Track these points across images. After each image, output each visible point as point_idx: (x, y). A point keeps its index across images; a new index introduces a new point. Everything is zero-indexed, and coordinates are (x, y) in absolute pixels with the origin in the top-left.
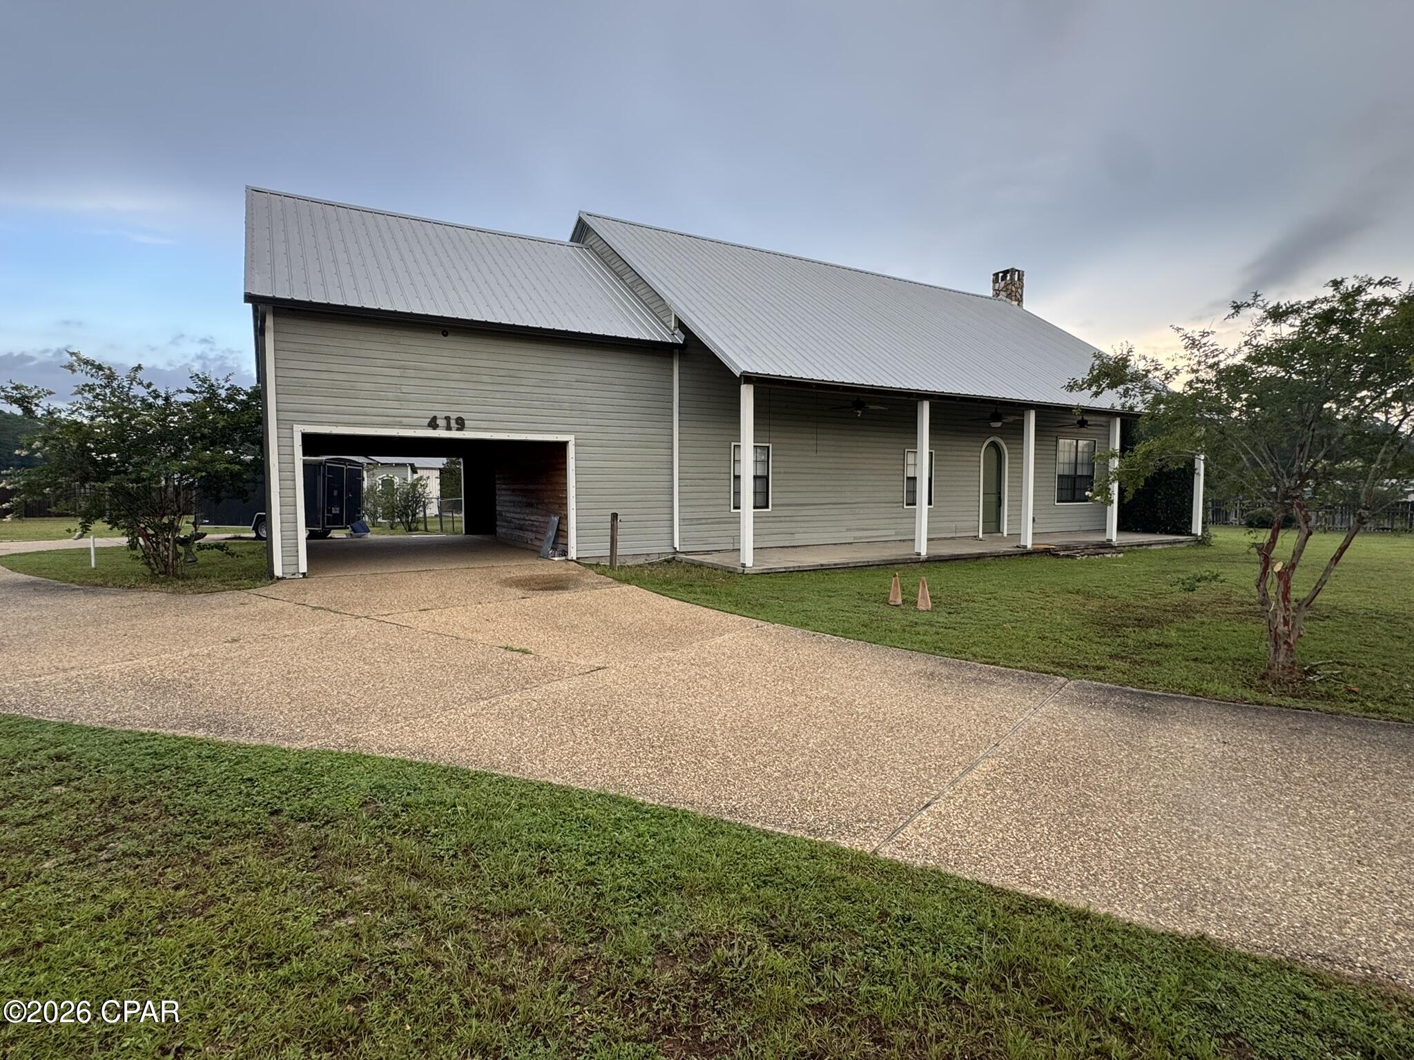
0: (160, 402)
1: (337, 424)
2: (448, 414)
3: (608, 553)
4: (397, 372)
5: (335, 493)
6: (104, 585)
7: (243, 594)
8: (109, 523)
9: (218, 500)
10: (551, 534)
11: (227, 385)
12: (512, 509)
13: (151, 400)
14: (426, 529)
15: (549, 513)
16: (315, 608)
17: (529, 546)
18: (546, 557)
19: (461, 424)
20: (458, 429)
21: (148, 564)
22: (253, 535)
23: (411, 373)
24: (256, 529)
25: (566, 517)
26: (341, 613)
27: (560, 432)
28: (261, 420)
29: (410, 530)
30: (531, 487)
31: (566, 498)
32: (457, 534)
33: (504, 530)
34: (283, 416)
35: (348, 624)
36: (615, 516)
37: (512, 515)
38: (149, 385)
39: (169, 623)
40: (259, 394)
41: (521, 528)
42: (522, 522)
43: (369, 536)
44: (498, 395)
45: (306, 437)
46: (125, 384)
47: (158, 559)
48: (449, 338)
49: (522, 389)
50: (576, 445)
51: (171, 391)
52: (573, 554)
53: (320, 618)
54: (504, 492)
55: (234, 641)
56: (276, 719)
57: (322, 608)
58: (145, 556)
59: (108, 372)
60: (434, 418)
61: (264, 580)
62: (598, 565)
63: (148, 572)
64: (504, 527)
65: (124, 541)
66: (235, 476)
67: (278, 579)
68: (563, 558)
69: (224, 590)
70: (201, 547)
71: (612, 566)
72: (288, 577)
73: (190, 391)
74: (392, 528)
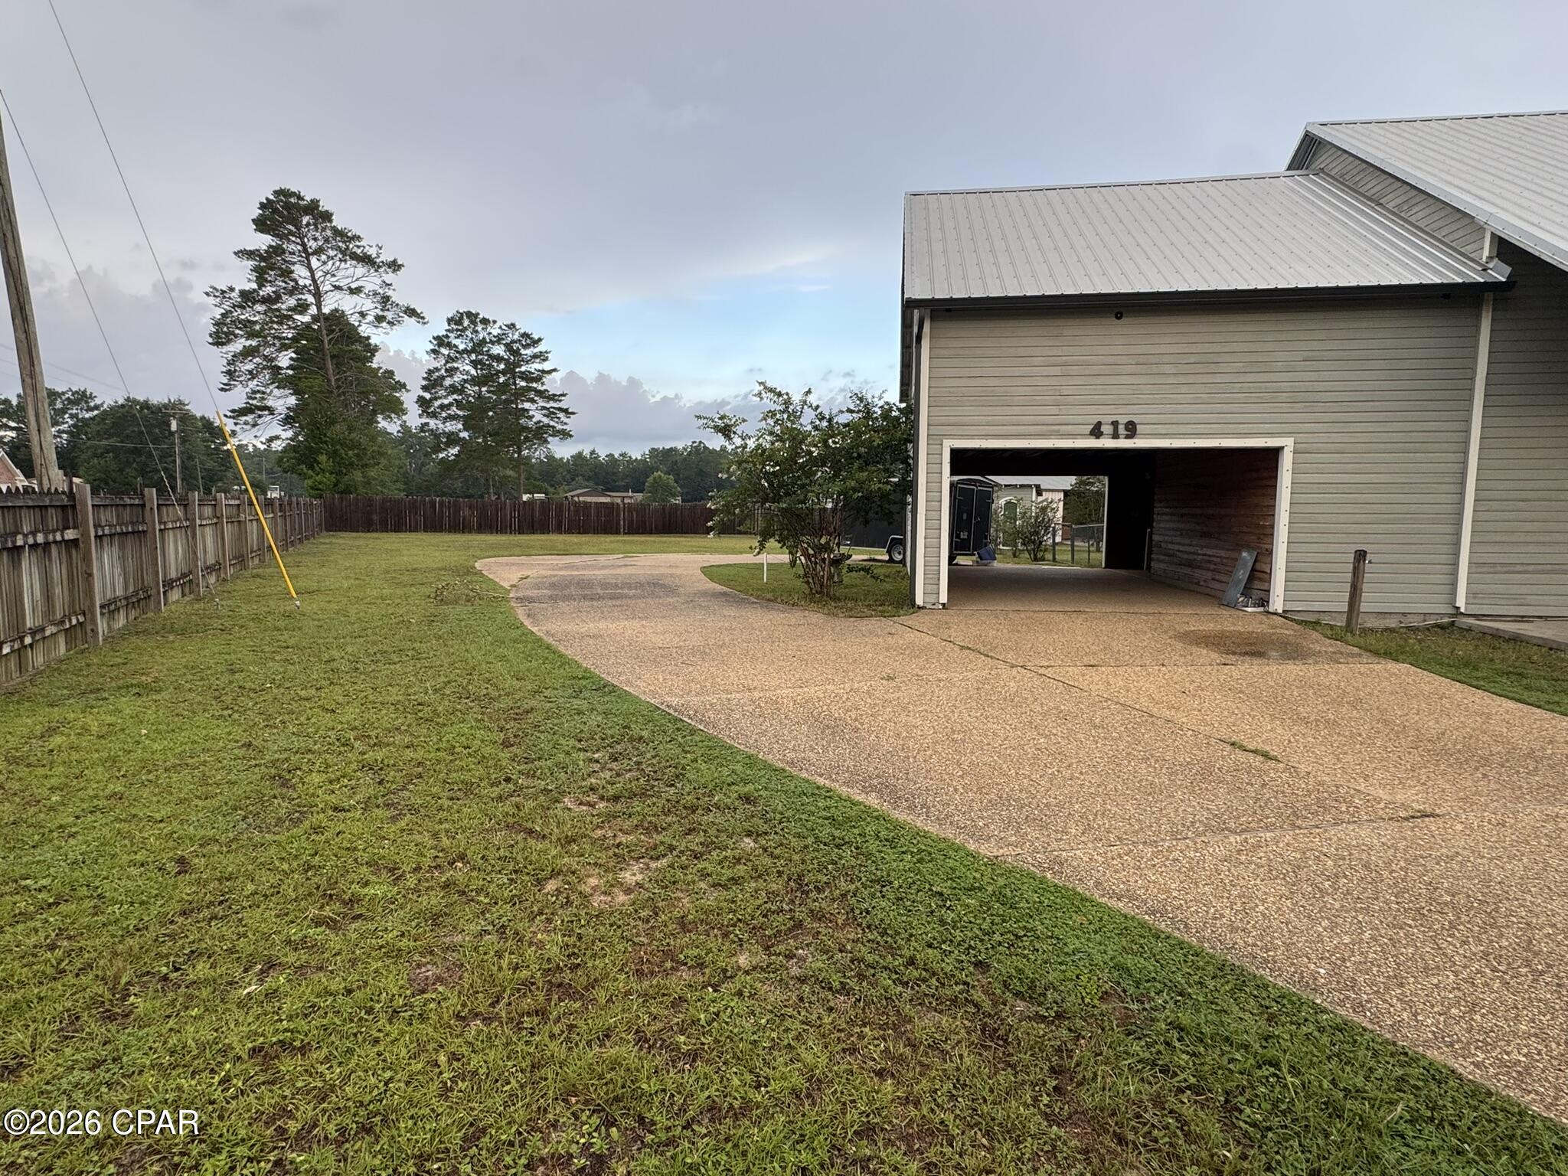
0: (825, 424)
1: (986, 436)
2: (1114, 418)
3: (1346, 609)
4: (1057, 370)
5: (965, 517)
6: (774, 600)
7: (889, 622)
8: (779, 542)
9: (867, 522)
10: (1242, 575)
11: (881, 403)
12: (1178, 539)
13: (818, 422)
14: (1054, 559)
15: (1239, 547)
16: (962, 648)
17: (1200, 589)
18: (1233, 605)
19: (1132, 430)
20: (1127, 437)
21: (808, 583)
22: (887, 558)
23: (1074, 370)
24: (889, 552)
25: (1270, 553)
26: (992, 657)
27: (1271, 434)
28: (912, 438)
29: (1036, 559)
30: (1210, 511)
31: (1272, 527)
32: (1092, 567)
33: (1162, 566)
34: (935, 430)
35: (1005, 673)
36: (1361, 555)
37: (1177, 547)
38: (817, 407)
39: (829, 648)
40: (911, 411)
41: (1190, 564)
42: (1191, 557)
43: (996, 564)
44: (1184, 389)
45: (955, 453)
46: (798, 408)
47: (816, 579)
48: (1123, 320)
49: (1218, 379)
50: (1295, 452)
51: (834, 412)
52: (1277, 604)
53: (971, 661)
54: (1166, 518)
55: (890, 678)
56: (952, 799)
57: (969, 649)
58: (806, 575)
59: (785, 397)
60: (1099, 424)
61: (905, 608)
62: (1317, 623)
63: (807, 591)
64: (1160, 561)
65: (785, 558)
66: (884, 496)
67: (919, 608)
68: (1261, 609)
69: (871, 616)
70: (851, 569)
71: (1349, 628)
72: (928, 606)
73: (850, 411)
74: (1015, 556)
